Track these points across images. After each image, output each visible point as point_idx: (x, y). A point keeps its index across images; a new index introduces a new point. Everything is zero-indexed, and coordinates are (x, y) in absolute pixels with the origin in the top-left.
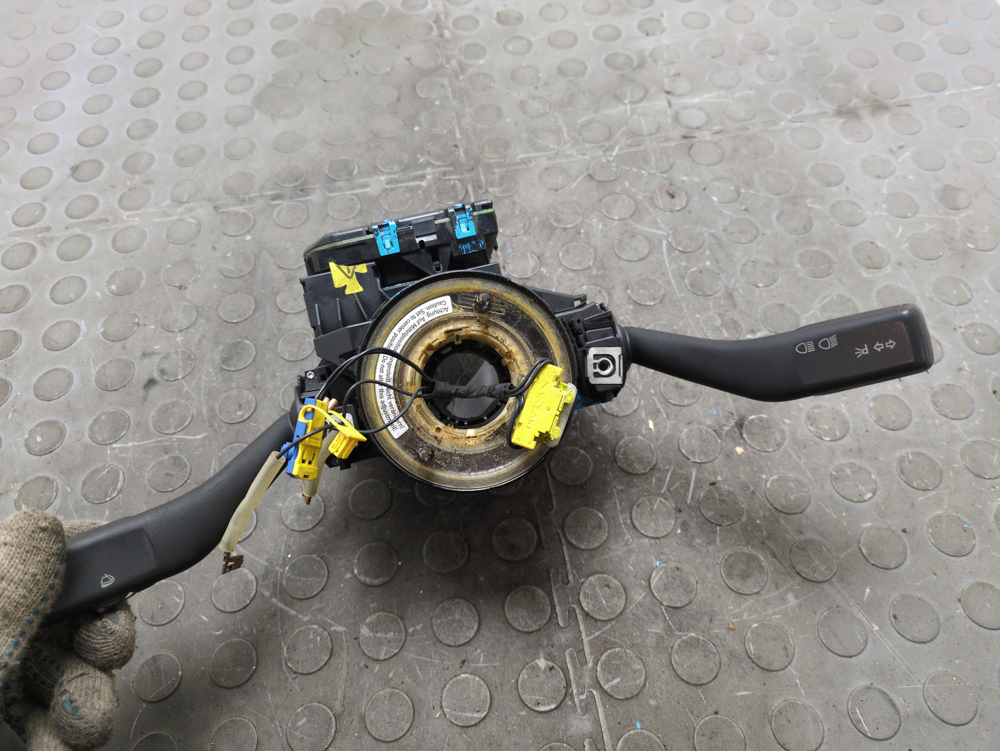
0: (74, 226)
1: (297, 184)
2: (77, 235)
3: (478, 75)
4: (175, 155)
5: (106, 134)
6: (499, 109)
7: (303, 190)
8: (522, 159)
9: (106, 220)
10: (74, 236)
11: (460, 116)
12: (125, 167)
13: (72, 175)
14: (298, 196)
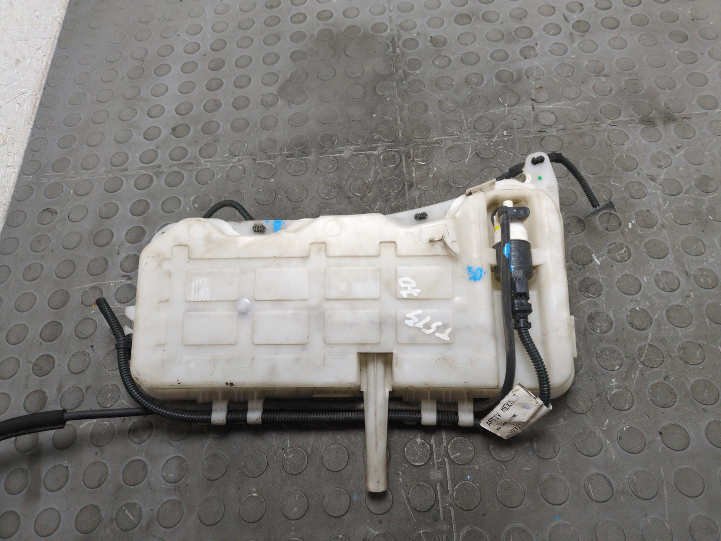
0: (175, 165)
1: (302, 148)
2: (176, 172)
3: (415, 81)
4: (231, 124)
5: (192, 107)
6: (426, 106)
7: (305, 152)
8: (436, 140)
9: (193, 164)
10: (174, 172)
11: (402, 109)
12: (203, 130)
13: (172, 133)
14: (302, 156)
